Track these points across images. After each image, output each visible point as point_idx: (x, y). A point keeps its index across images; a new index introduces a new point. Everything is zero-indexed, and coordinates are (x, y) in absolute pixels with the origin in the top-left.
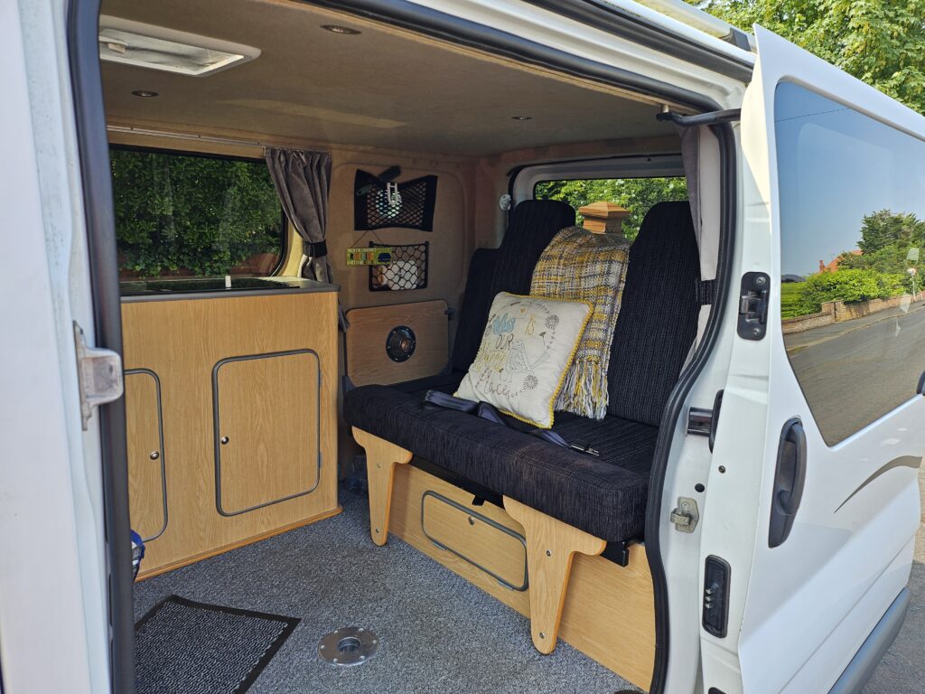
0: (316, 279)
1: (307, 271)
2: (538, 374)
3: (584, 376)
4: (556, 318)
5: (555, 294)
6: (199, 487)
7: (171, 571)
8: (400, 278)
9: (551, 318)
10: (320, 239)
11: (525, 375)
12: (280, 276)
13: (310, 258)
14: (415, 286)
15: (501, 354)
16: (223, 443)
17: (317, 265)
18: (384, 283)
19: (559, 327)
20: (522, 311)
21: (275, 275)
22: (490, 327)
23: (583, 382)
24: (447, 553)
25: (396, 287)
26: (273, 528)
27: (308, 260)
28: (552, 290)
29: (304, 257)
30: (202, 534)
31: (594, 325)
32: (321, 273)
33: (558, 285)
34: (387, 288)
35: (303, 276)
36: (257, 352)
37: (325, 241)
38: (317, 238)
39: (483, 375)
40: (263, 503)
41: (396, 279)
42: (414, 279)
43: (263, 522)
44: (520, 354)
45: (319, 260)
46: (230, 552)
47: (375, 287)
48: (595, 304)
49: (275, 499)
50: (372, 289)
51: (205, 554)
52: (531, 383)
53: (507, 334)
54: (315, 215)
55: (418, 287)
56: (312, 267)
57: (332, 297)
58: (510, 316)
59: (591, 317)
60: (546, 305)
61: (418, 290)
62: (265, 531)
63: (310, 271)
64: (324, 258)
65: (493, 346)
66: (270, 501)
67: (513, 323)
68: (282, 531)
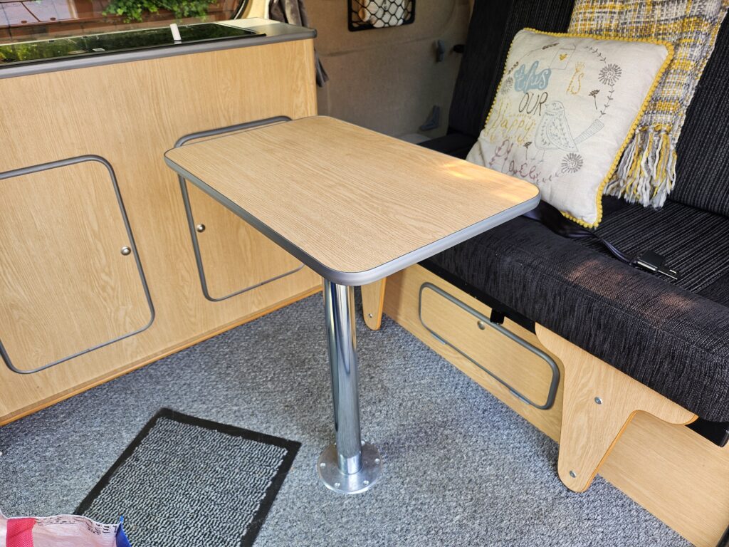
0: (287, 21)
1: (276, 11)
2: (584, 151)
3: (646, 153)
4: (616, 70)
5: (609, 30)
6: (182, 276)
7: (168, 357)
8: (385, 11)
9: (609, 68)
11: (565, 154)
12: (245, 18)
14: (401, 21)
15: (527, 120)
16: (200, 231)
18: (367, 19)
19: (620, 83)
20: (562, 58)
21: (239, 17)
22: (510, 80)
23: (644, 160)
24: (448, 347)
25: (379, 24)
26: (264, 306)
28: (605, 23)
30: (193, 320)
31: (671, 78)
32: (293, 12)
33: (616, 16)
34: (369, 26)
35: (271, 17)
36: (224, 124)
39: (500, 149)
40: (251, 285)
41: (380, 14)
42: (400, 12)
43: (253, 302)
44: (557, 122)
46: (224, 333)
47: (355, 25)
48: (677, 46)
49: (263, 281)
50: (351, 29)
51: (198, 337)
52: (571, 164)
53: (537, 92)
55: (405, 23)
56: (281, 5)
57: (308, 44)
58: (543, 65)
59: (670, 66)
60: (599, 48)
61: (405, 26)
62: (256, 310)
63: (279, 10)
65: (514, 109)
66: (258, 283)
67: (547, 77)
68: (273, 309)
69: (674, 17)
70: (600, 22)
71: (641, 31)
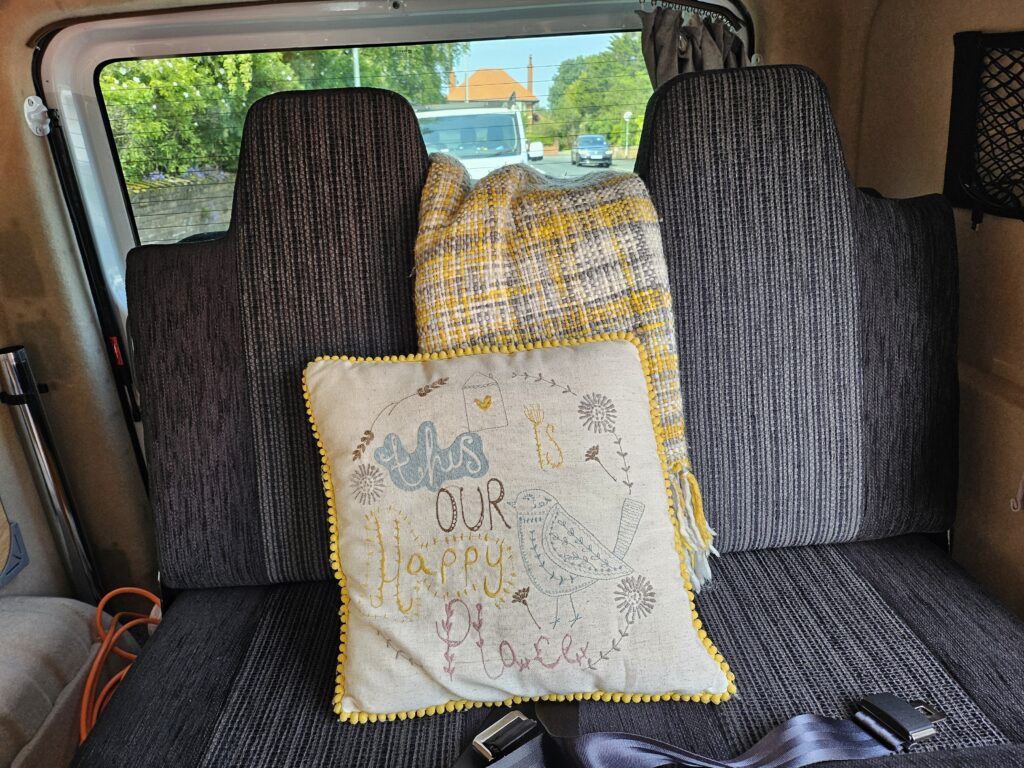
2: (644, 566)
4: (603, 402)
9: (589, 403)
11: (613, 585)
15: (482, 545)
19: (621, 422)
20: (483, 404)
39: (448, 625)
52: (633, 600)
53: (469, 483)
58: (450, 427)
65: (424, 528)
69: (609, 294)
70: (485, 323)
71: (564, 324)
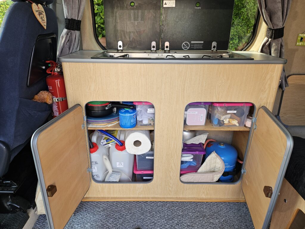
0: (270, 54)
1: (266, 49)
6: (171, 167)
10: (280, 26)
12: (248, 50)
13: (270, 40)
17: (274, 44)
21: (245, 50)
27: (268, 41)
29: (266, 39)
32: (275, 50)
37: (283, 28)
38: (278, 26)
45: (276, 40)
54: (280, 8)
56: (270, 46)
63: (268, 48)
64: (280, 39)
68: (214, 201)
